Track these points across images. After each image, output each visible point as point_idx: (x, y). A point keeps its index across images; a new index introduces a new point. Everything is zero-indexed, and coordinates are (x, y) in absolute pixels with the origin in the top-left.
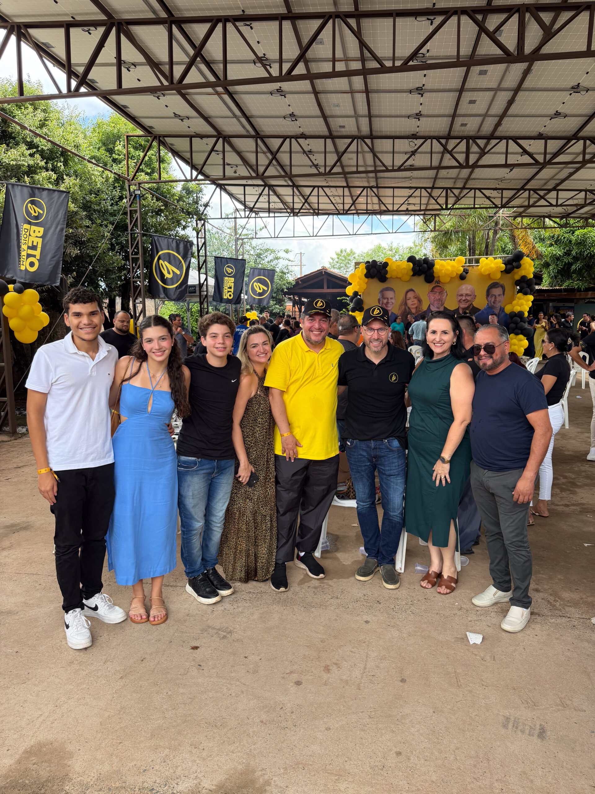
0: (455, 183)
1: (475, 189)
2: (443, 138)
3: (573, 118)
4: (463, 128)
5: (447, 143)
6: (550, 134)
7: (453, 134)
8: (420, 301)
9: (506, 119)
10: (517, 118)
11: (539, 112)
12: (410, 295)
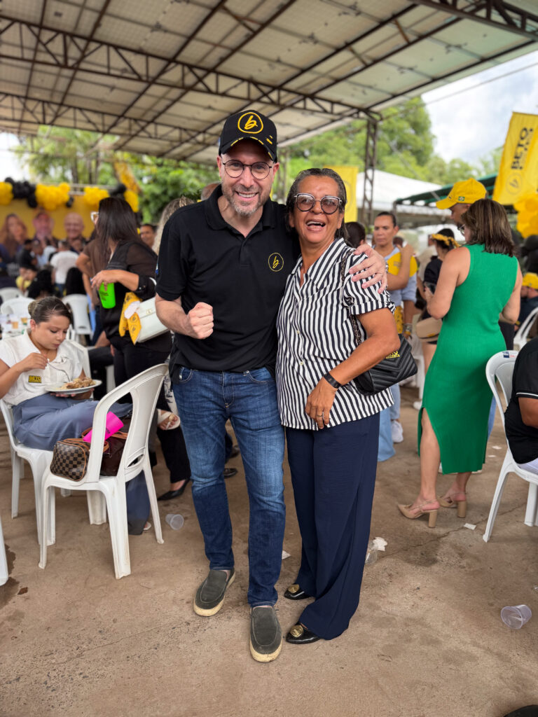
0: (52, 96)
1: (75, 108)
2: (35, 25)
3: (173, 37)
4: (57, 19)
5: (40, 32)
6: (150, 51)
7: (46, 23)
8: (24, 228)
9: (106, 19)
10: (118, 21)
11: (140, 18)
12: (12, 220)
